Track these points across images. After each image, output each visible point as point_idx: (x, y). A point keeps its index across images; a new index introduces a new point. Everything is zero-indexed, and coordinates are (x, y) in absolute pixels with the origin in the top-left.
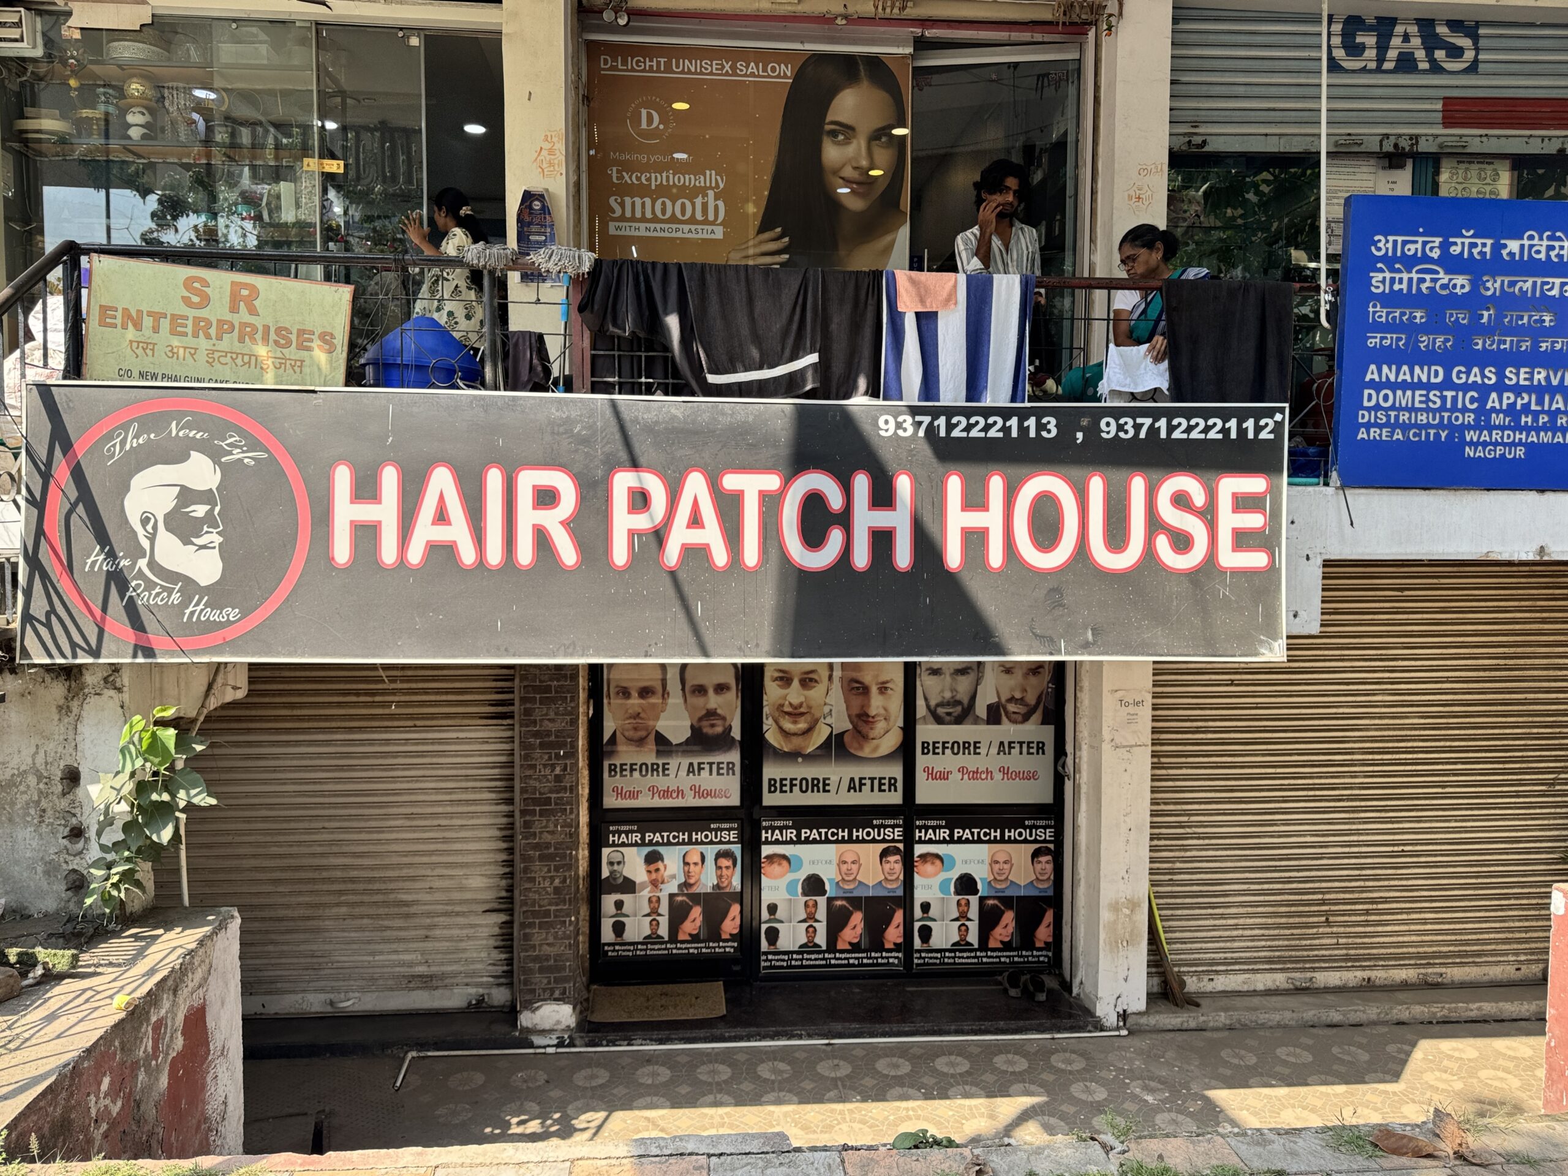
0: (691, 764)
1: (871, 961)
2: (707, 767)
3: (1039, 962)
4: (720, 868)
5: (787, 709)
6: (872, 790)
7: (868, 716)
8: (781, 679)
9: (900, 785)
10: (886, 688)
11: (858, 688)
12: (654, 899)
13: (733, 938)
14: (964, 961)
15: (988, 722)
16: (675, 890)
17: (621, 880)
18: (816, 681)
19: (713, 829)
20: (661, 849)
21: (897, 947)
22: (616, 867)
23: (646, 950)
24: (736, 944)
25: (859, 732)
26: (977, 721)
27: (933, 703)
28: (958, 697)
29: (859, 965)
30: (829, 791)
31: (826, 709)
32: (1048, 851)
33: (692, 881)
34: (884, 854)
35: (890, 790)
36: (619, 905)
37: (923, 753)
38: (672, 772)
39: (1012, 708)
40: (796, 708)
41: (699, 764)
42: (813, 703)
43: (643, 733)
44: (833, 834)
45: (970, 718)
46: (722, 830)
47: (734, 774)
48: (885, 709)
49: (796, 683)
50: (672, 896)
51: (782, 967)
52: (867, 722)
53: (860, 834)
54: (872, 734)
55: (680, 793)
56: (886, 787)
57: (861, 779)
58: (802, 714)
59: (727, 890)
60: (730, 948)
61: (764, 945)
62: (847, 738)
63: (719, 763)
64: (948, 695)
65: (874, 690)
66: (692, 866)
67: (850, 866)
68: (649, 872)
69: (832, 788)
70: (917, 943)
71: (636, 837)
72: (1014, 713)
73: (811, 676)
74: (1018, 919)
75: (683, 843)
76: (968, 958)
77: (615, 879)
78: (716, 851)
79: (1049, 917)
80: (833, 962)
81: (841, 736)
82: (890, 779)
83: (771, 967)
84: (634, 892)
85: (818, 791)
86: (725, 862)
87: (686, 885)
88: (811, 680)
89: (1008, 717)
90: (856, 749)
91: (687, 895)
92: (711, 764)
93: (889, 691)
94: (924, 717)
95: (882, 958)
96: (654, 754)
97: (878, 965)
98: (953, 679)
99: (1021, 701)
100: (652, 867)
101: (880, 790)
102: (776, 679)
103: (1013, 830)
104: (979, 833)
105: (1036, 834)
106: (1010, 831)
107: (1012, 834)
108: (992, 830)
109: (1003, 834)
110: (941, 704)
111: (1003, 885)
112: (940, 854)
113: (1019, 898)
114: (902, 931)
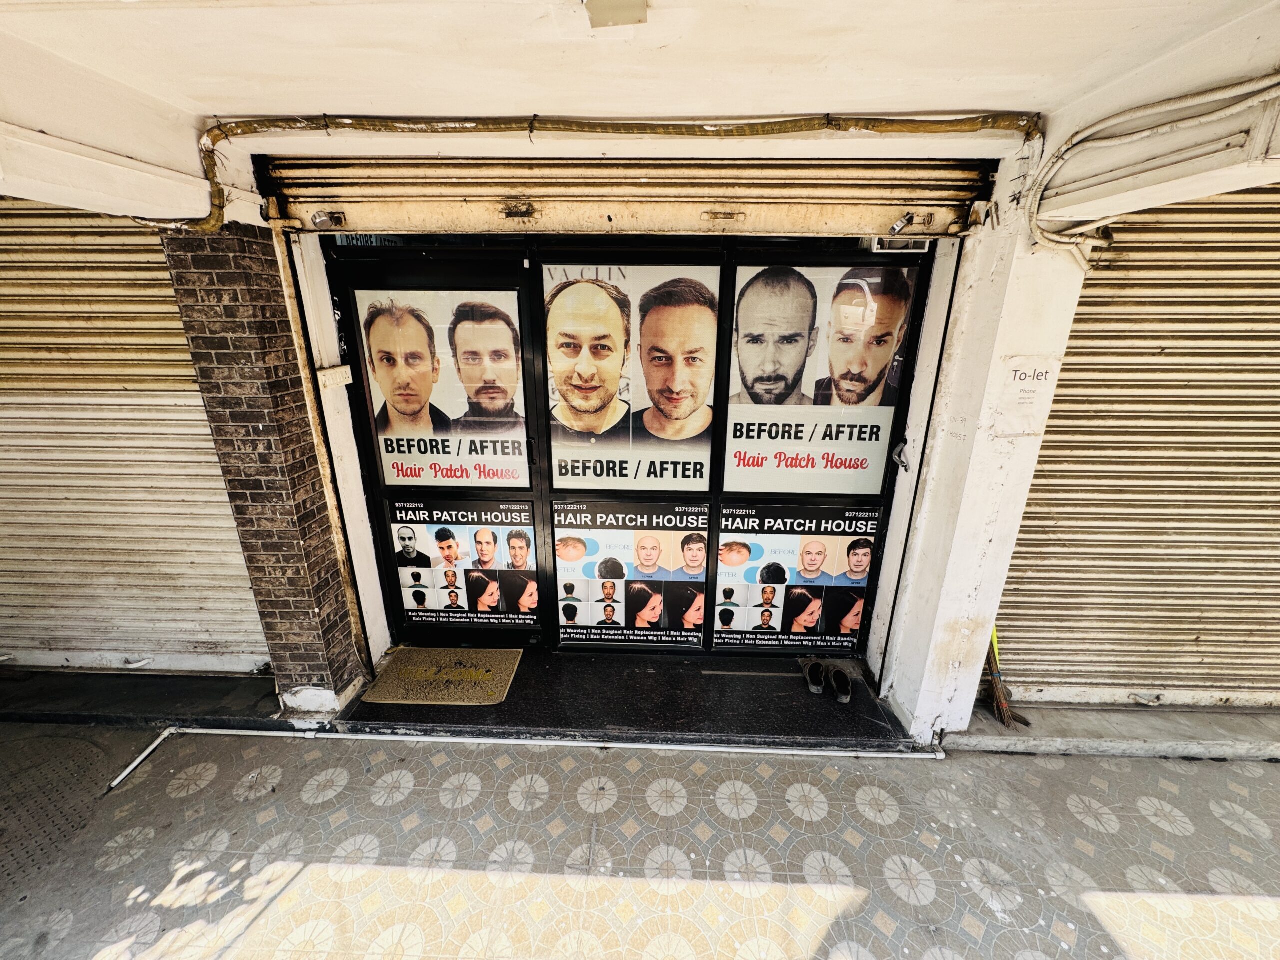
0: (473, 442)
1: (670, 639)
2: (491, 445)
3: (842, 646)
4: (514, 548)
5: (576, 381)
6: (675, 476)
7: (672, 392)
8: (568, 345)
9: (707, 471)
10: (694, 359)
11: (660, 359)
12: (450, 574)
13: (532, 612)
14: (765, 643)
15: (816, 403)
16: (471, 567)
17: (414, 555)
18: (610, 349)
19: (503, 511)
20: (452, 528)
21: (698, 628)
22: (408, 542)
23: (449, 617)
24: (535, 618)
25: (661, 411)
26: (802, 400)
27: (750, 380)
28: (781, 372)
29: (658, 642)
30: (626, 476)
31: (623, 383)
32: (867, 544)
33: (486, 559)
34: (686, 541)
35: (695, 477)
36: (417, 577)
37: (735, 437)
38: (453, 448)
39: (846, 385)
40: (587, 382)
41: (482, 442)
42: (605, 376)
43: (416, 407)
44: (631, 520)
45: (794, 397)
46: (512, 512)
47: (520, 454)
48: (693, 385)
49: (586, 351)
50: (467, 572)
51: (581, 640)
52: (670, 400)
53: (661, 521)
54: (675, 414)
55: (464, 472)
56: (691, 473)
57: (662, 464)
58: (595, 389)
59: (523, 569)
60: (530, 620)
61: (563, 621)
62: (647, 417)
63: (503, 443)
64: (769, 369)
65: (680, 361)
66: (485, 545)
67: (649, 552)
68: (442, 548)
69: (631, 472)
70: (718, 625)
71: (424, 515)
72: (848, 391)
73: (603, 342)
74: (825, 608)
75: (473, 523)
76: (769, 640)
77: (409, 553)
78: (508, 532)
79: (859, 606)
80: (632, 638)
81: (640, 415)
82: (696, 464)
83: (570, 639)
84: (430, 567)
85: (615, 475)
86: (516, 542)
87: (480, 562)
88: (604, 347)
89: (839, 396)
90: (657, 430)
91: (482, 571)
92: (495, 443)
93: (698, 363)
94: (739, 395)
95: (681, 636)
96: (432, 431)
97: (677, 642)
98: (778, 349)
99: (859, 378)
100: (445, 544)
101: (684, 476)
102: (562, 346)
103: (831, 522)
104: (792, 524)
105: (857, 527)
106: (827, 523)
107: (829, 526)
108: (808, 521)
109: (819, 526)
110: (760, 380)
111: (814, 576)
112: (748, 543)
113: (829, 588)
114: (703, 614)
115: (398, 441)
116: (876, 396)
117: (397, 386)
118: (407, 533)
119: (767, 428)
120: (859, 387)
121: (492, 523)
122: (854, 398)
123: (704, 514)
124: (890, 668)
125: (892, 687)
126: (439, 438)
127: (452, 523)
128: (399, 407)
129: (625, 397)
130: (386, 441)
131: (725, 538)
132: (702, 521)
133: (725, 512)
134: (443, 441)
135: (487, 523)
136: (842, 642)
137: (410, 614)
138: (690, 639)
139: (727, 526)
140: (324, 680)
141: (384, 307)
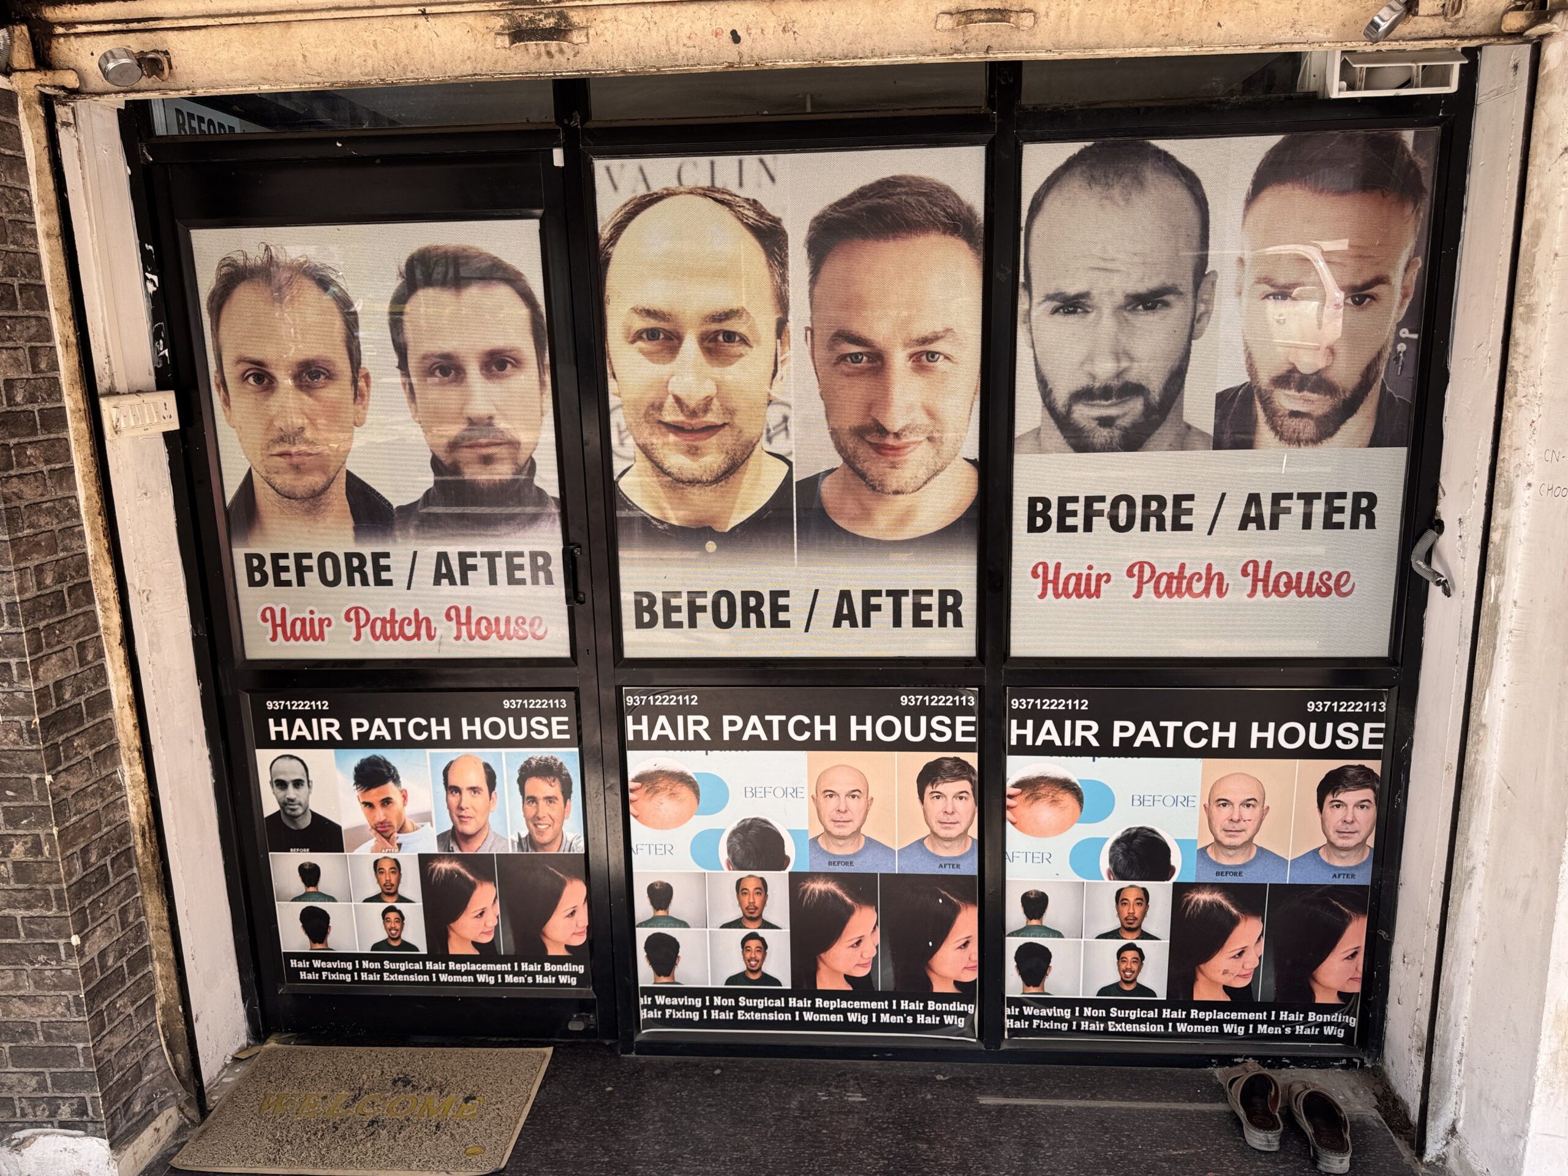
0: (442, 557)
1: (900, 1019)
2: (482, 563)
3: (1321, 1037)
4: (533, 799)
5: (671, 415)
6: (897, 622)
7: (883, 431)
8: (652, 334)
9: (969, 609)
10: (932, 355)
11: (855, 357)
12: (386, 866)
13: (574, 954)
14: (1129, 1028)
15: (1218, 444)
16: (433, 848)
17: (306, 822)
18: (744, 341)
19: (510, 712)
20: (391, 756)
21: (964, 993)
22: (291, 792)
23: (381, 971)
24: (581, 969)
25: (862, 475)
26: (1185, 438)
27: (1061, 396)
28: (1133, 377)
29: (870, 1027)
30: (786, 624)
31: (774, 416)
32: (1365, 778)
33: (469, 828)
34: (929, 776)
35: (943, 623)
36: (310, 874)
37: (1032, 528)
38: (398, 571)
39: (1287, 400)
40: (693, 414)
41: (463, 556)
42: (738, 401)
43: (316, 480)
44: (800, 728)
45: (1166, 432)
46: (530, 714)
47: (549, 581)
48: (931, 413)
49: (690, 345)
50: (425, 860)
51: (689, 1023)
52: (880, 449)
53: (868, 728)
54: (895, 479)
55: (422, 625)
56: (933, 615)
57: (867, 595)
58: (712, 429)
59: (553, 850)
60: (569, 975)
61: (646, 974)
62: (826, 488)
63: (510, 556)
64: (1105, 369)
65: (899, 360)
66: (466, 795)
67: (843, 802)
68: (369, 805)
69: (796, 615)
70: (1014, 984)
71: (329, 727)
72: (1295, 414)
73: (729, 325)
74: (1271, 937)
75: (441, 743)
76: (1139, 1021)
77: (293, 818)
78: (521, 762)
79: (1355, 934)
80: (808, 1016)
81: (811, 484)
82: (943, 594)
83: (664, 1022)
84: (340, 849)
85: (761, 624)
86: (541, 787)
87: (455, 836)
88: (730, 336)
89: (1274, 428)
90: (853, 519)
91: (461, 858)
92: (491, 557)
93: (941, 364)
94: (1037, 432)
95: (926, 1012)
96: (350, 533)
97: (916, 1027)
98: (1123, 323)
99: (1318, 383)
100: (375, 795)
101: (918, 622)
102: (638, 336)
103: (1272, 726)
104: (1179, 732)
105: (1336, 736)
106: (1263, 728)
107: (1270, 735)
108: (1216, 725)
109: (1243, 735)
110: (1085, 395)
111: (1238, 860)
112: (1074, 779)
113: (1279, 890)
114: (975, 957)
115: (276, 557)
116: (1361, 422)
117: (276, 434)
118: (290, 770)
119: (1106, 507)
120: (1318, 404)
121: (486, 743)
122: (1308, 428)
123: (965, 711)
124: (1446, 1083)
125: (1453, 1131)
126: (367, 551)
127: (393, 744)
128: (278, 480)
129: (780, 445)
130: (249, 557)
131: (1018, 768)
132: (963, 727)
133: (1015, 704)
134: (376, 557)
135: (472, 742)
136: (1321, 1025)
137: (293, 963)
138: (948, 1020)
139: (1022, 738)
140: (85, 1112)
141: (250, 263)
